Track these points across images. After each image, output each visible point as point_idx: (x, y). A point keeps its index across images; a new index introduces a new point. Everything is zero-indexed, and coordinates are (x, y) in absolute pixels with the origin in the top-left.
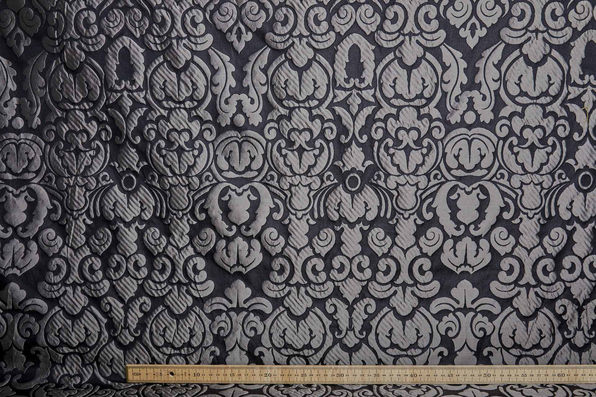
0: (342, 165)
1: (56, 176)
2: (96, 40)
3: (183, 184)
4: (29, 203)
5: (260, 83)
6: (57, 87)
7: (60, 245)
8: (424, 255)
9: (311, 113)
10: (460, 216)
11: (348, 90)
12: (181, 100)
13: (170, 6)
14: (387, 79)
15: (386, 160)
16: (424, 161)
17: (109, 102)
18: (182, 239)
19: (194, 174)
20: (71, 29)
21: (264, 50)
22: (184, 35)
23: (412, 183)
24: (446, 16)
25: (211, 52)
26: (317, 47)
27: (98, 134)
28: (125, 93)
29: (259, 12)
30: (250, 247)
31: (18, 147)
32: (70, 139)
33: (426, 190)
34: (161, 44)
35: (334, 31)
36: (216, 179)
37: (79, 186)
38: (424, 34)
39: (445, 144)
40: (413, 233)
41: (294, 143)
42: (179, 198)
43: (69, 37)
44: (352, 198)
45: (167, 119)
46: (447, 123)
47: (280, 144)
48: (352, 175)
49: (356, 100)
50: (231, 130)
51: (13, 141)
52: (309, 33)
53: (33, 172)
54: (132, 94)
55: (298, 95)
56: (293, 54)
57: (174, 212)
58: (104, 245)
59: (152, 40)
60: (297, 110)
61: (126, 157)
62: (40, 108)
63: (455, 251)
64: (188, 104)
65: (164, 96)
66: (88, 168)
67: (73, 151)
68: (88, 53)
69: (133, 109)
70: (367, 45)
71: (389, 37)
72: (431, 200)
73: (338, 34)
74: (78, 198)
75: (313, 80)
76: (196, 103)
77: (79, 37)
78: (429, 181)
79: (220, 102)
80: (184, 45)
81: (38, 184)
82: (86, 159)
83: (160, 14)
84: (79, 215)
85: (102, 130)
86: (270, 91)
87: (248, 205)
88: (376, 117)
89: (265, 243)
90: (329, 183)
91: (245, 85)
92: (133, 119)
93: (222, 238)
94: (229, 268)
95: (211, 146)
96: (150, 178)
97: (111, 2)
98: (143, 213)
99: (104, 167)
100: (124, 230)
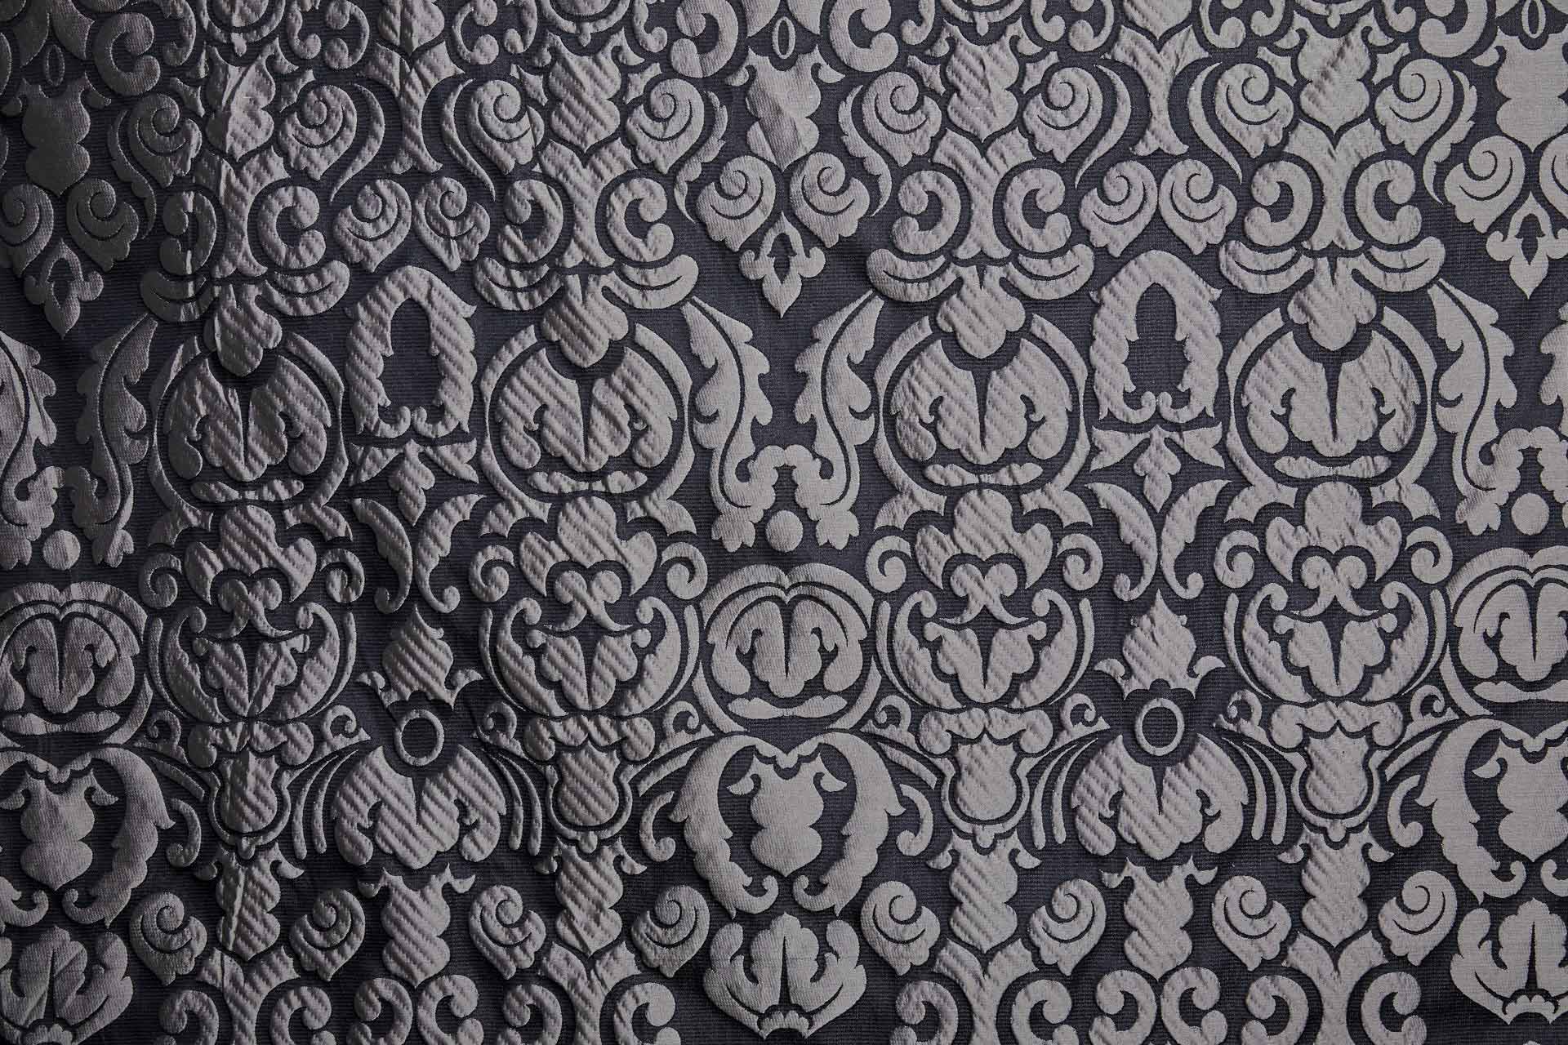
0: (1122, 670)
1: (183, 720)
2: (321, 278)
3: (603, 742)
4: (100, 811)
5: (851, 410)
6: (188, 433)
7: (199, 947)
8: (1398, 963)
9: (1018, 505)
10: (1509, 832)
11: (1137, 428)
12: (595, 467)
13: (561, 169)
14: (1262, 393)
15: (1264, 654)
16: (1388, 654)
17: (358, 476)
18: (598, 923)
19: (637, 708)
20: (239, 245)
21: (863, 305)
22: (606, 261)
23: (1351, 727)
24: (1442, 196)
25: (690, 312)
26: (1035, 295)
27: (320, 580)
28: (413, 448)
29: (846, 186)
30: (825, 947)
31: (62, 627)
32: (229, 600)
33: (1397, 749)
34: (529, 289)
35: (1090, 244)
36: (712, 726)
37: (258, 755)
38: (1375, 251)
39: (1453, 601)
40: (1360, 890)
41: (964, 602)
42: (589, 790)
43: (231, 269)
44: (1159, 778)
45: (549, 531)
46: (1457, 533)
47: (918, 606)
48: (1155, 704)
49: (1165, 462)
50: (757, 563)
51: (47, 609)
52: (1007, 252)
53: (110, 709)
54: (435, 451)
55: (976, 447)
56: (957, 314)
57: (572, 834)
58: (339, 947)
59: (501, 278)
60: (973, 495)
61: (414, 656)
62: (130, 501)
63: (1496, 947)
64: (618, 482)
65: (537, 457)
66: (286, 692)
67: (237, 639)
68: (293, 323)
69: (436, 500)
70: (1196, 288)
71: (1267, 262)
72: (1413, 781)
73: (1101, 253)
74: (256, 793)
75: (1023, 397)
76: (642, 479)
77: (264, 269)
78: (1408, 720)
79: (721, 473)
80: (607, 292)
81: (129, 746)
82: (281, 664)
83: (529, 197)
84: (259, 849)
85: (331, 567)
86: (882, 435)
87: (817, 808)
88: (1231, 515)
89: (872, 934)
90: (1080, 731)
91: (802, 418)
92: (437, 531)
93: (730, 919)
94: (756, 1018)
95: (690, 613)
96: (491, 723)
97: (369, 158)
98: (466, 840)
99: (340, 689)
100: (405, 897)
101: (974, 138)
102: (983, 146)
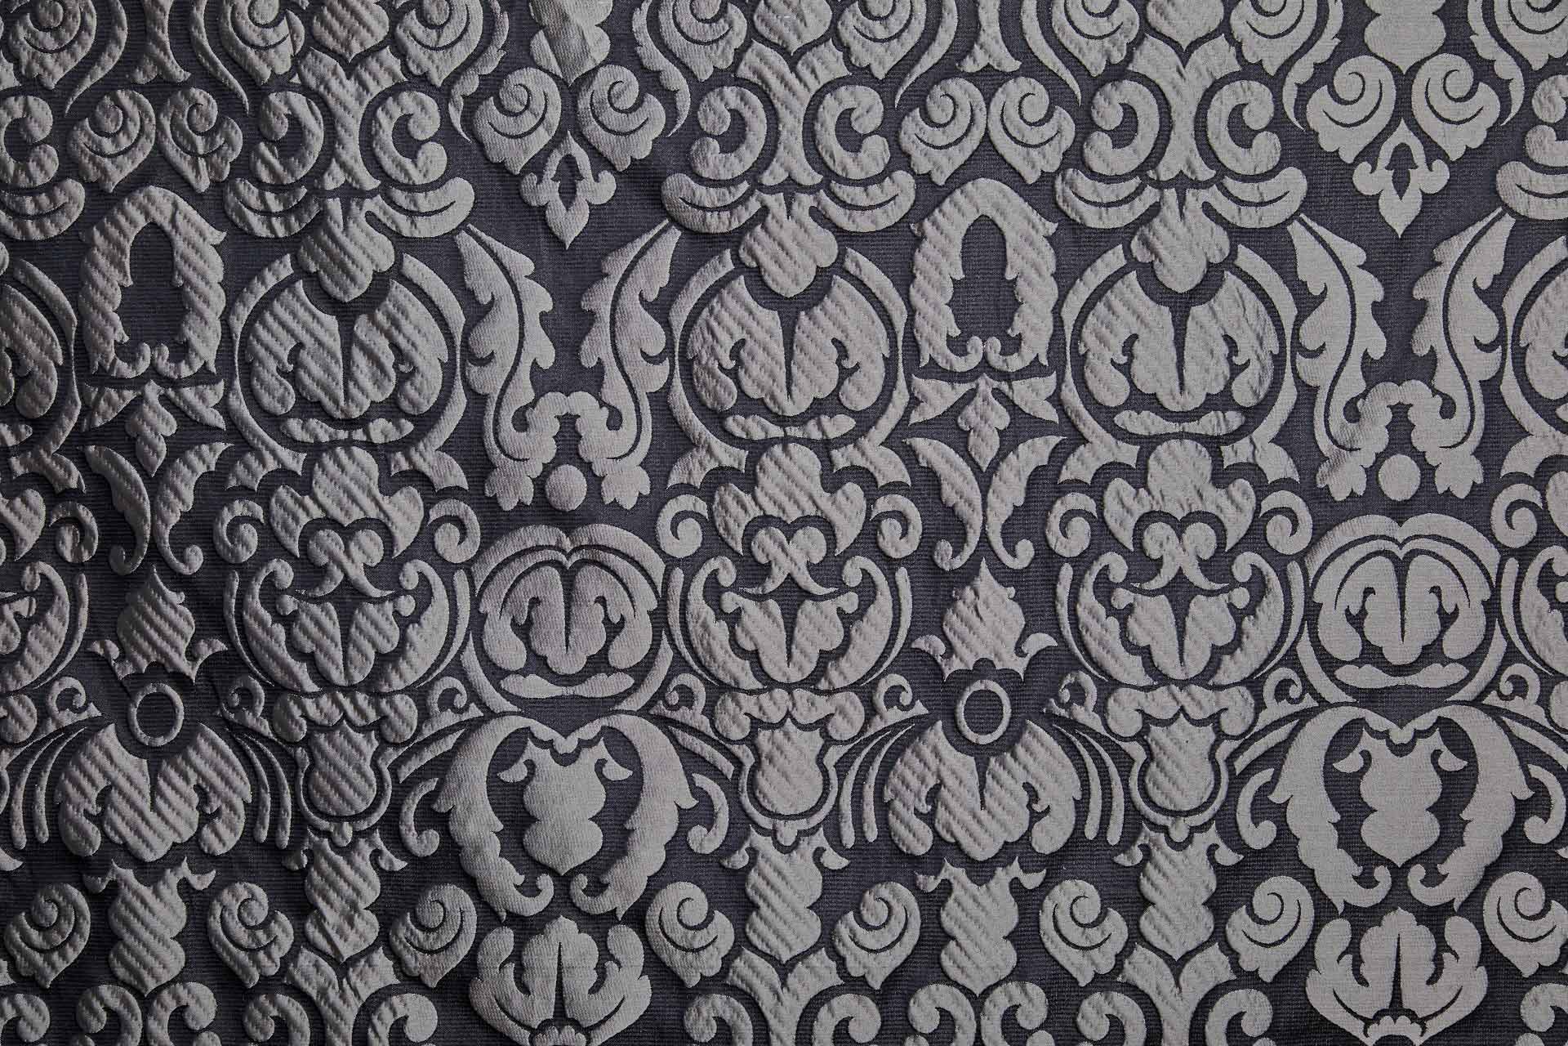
0: (942, 648)
2: (52, 199)
3: (360, 722)
5: (643, 354)
8: (1247, 979)
9: (827, 462)
10: (1372, 833)
11: (962, 377)
12: (356, 414)
13: (322, 80)
14: (1101, 339)
15: (1102, 631)
16: (1239, 632)
17: (91, 421)
18: (351, 924)
19: (398, 683)
21: (658, 235)
22: (370, 183)
23: (1197, 714)
24: (1304, 122)
25: (465, 242)
26: (849, 227)
27: (50, 537)
28: (152, 391)
29: (639, 103)
30: (605, 954)
34: (284, 215)
35: (910, 170)
36: (482, 704)
38: (1229, 182)
39: (1312, 575)
40: (1205, 896)
41: (766, 570)
42: (344, 775)
44: (982, 769)
45: (304, 485)
46: (1317, 497)
47: (715, 573)
48: (978, 686)
49: (992, 416)
50: (536, 523)
52: (819, 178)
54: (178, 393)
55: (782, 396)
56: (762, 247)
57: (325, 824)
58: (60, 949)
59: (254, 201)
60: (777, 450)
61: (151, 622)
63: (1357, 962)
64: (380, 430)
65: (291, 401)
66: (7, 662)
68: (21, 248)
69: (178, 447)
70: (1029, 221)
71: (1108, 193)
72: (1266, 775)
73: (924, 181)
75: (834, 341)
76: (409, 427)
78: (1260, 706)
79: (496, 422)
80: (371, 218)
82: (4, 630)
83: (285, 110)
85: (63, 522)
86: (677, 382)
87: (598, 798)
88: (1065, 475)
89: (658, 941)
90: (894, 716)
91: (589, 362)
92: (178, 482)
93: (500, 923)
94: (527, 1034)
95: (460, 580)
96: (236, 699)
97: (110, 66)
98: (206, 831)
99: (69, 659)
100: (136, 893)
101: (783, 50)
102: (792, 60)
